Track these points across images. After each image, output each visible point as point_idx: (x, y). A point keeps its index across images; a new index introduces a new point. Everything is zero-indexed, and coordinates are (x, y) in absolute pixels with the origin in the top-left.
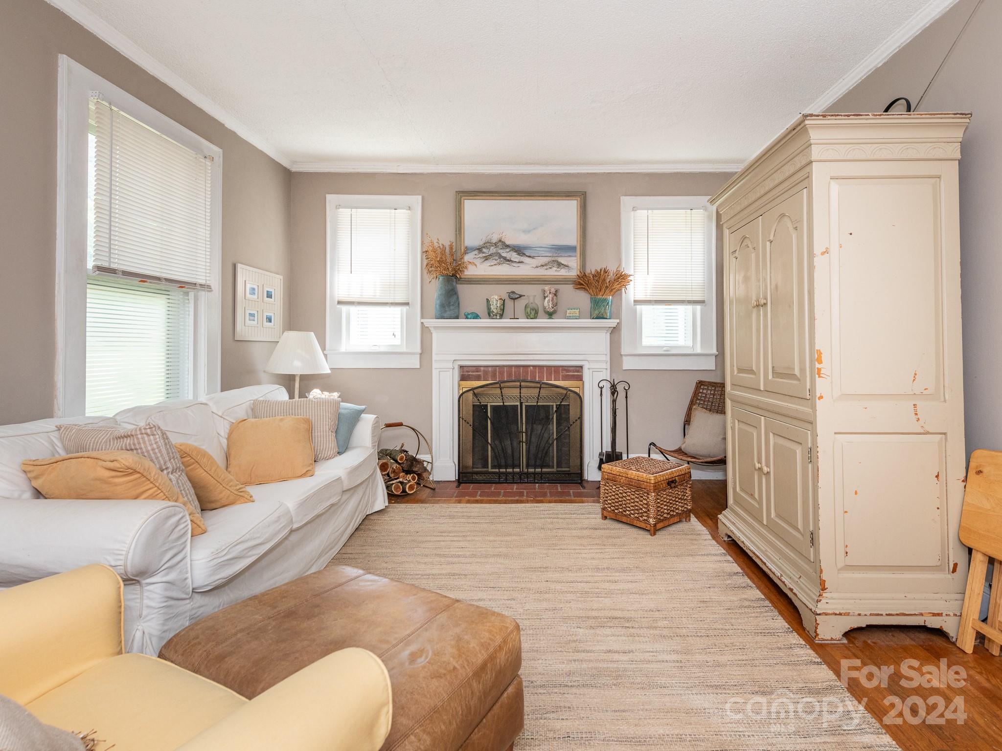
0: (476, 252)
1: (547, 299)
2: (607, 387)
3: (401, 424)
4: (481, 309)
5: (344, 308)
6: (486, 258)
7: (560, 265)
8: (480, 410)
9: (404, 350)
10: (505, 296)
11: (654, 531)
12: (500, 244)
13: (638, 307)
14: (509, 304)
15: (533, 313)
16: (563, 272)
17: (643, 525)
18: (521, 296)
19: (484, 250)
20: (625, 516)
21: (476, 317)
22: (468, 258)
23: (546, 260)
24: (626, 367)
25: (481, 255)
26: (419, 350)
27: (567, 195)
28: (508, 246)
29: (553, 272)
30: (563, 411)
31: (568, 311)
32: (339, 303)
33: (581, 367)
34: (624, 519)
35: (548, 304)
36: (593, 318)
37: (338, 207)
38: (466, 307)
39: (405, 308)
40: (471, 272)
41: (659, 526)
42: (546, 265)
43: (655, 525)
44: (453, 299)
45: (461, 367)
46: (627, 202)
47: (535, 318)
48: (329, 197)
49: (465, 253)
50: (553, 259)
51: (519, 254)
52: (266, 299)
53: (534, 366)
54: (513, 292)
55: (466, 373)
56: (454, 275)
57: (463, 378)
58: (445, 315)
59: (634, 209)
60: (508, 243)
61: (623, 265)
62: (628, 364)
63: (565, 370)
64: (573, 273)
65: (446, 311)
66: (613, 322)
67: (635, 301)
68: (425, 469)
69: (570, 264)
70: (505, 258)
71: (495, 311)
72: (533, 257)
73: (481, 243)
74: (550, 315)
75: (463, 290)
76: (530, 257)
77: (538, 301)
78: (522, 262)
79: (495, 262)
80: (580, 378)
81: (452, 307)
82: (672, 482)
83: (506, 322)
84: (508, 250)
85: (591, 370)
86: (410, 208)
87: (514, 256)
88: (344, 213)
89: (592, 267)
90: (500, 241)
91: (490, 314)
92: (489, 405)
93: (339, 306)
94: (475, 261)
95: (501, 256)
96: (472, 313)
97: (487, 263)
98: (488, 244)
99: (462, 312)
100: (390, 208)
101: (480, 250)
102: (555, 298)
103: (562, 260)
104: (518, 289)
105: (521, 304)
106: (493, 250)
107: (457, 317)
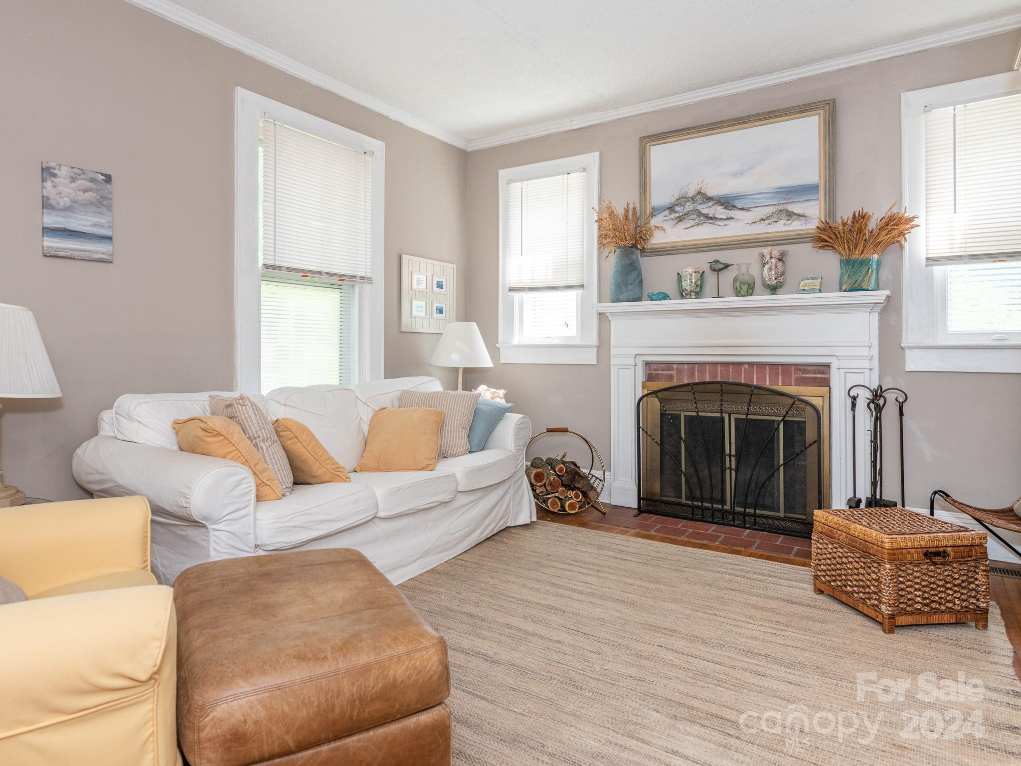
0: (667, 212)
1: (767, 267)
2: (864, 396)
3: (565, 430)
4: (670, 287)
5: (516, 296)
6: (680, 219)
7: (790, 215)
8: (668, 422)
9: (578, 342)
10: (706, 268)
11: (891, 625)
12: (699, 197)
13: (938, 270)
14: (711, 278)
15: (745, 288)
16: (797, 226)
17: (872, 614)
18: (727, 266)
19: (677, 208)
20: (846, 593)
21: (665, 297)
22: (654, 222)
23: (769, 210)
24: (910, 366)
25: (673, 216)
26: (594, 341)
27: (803, 110)
28: (710, 199)
29: (781, 227)
30: (795, 430)
31: (803, 283)
32: (511, 290)
33: (828, 366)
34: (844, 598)
35: (770, 276)
36: (845, 291)
37: (508, 183)
38: (651, 285)
39: (580, 291)
40: (658, 239)
41: (901, 620)
42: (768, 218)
43: (892, 617)
44: (633, 275)
45: (648, 364)
46: (912, 99)
47: (751, 295)
48: (502, 173)
49: (653, 215)
50: (780, 208)
51: (726, 208)
52: (436, 289)
53: (751, 364)
54: (717, 262)
55: (653, 371)
56: (634, 246)
57: (650, 378)
58: (622, 297)
59: (927, 108)
60: (709, 194)
61: (906, 202)
62: (915, 362)
63: (800, 370)
64: (812, 226)
65: (622, 292)
66: (880, 296)
67: (928, 259)
68: (592, 488)
69: (808, 212)
70: (706, 216)
71: (688, 288)
72: (748, 210)
73: (673, 200)
74: (773, 289)
75: (647, 264)
76: (743, 209)
77: (755, 271)
78: (731, 218)
79: (692, 223)
80: (826, 383)
81: (630, 287)
82: (937, 554)
83: (705, 302)
84: (710, 204)
85: (842, 371)
86: (584, 170)
87: (720, 211)
88: (516, 187)
89: (845, 213)
90: (699, 193)
91: (683, 294)
92: (683, 414)
93: (510, 294)
94: (665, 225)
95: (700, 214)
96: (658, 294)
97: (682, 225)
98: (682, 200)
99: (646, 292)
100: (562, 174)
101: (671, 209)
102: (780, 264)
103: (795, 208)
104: (723, 256)
105: (727, 277)
106: (689, 206)
107: (639, 299)
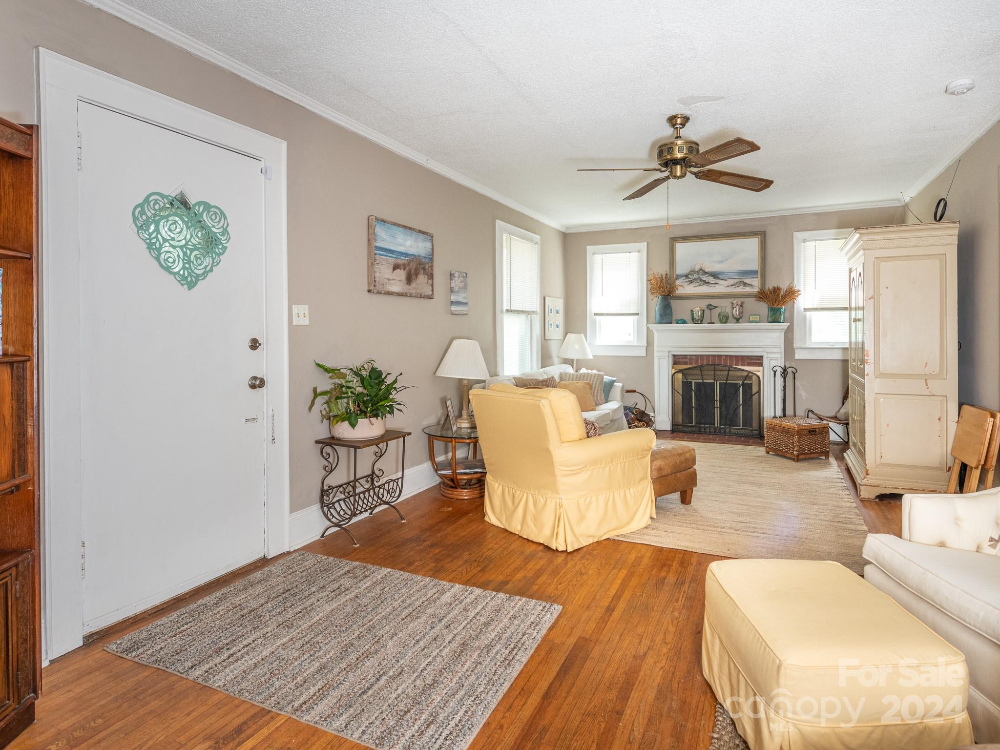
0: (684, 278)
1: (735, 309)
2: (779, 371)
3: (635, 391)
4: (687, 317)
5: (597, 317)
6: (691, 282)
7: (745, 284)
8: (686, 385)
9: (636, 344)
10: (705, 307)
11: (797, 459)
12: (701, 271)
13: (808, 313)
14: (707, 312)
15: (725, 319)
16: (748, 289)
17: (790, 456)
18: (716, 307)
19: (690, 276)
20: (780, 450)
21: (684, 322)
22: (678, 282)
23: (735, 281)
24: (797, 357)
25: (687, 280)
26: (645, 344)
27: (751, 234)
28: (706, 273)
29: (741, 289)
30: (748, 387)
31: (751, 317)
32: (595, 314)
33: (762, 357)
34: (779, 453)
35: (736, 312)
36: (770, 322)
37: (594, 254)
38: (676, 316)
39: (636, 317)
40: (680, 291)
41: (801, 457)
42: (735, 285)
43: (798, 456)
44: (668, 311)
45: (674, 356)
46: (798, 236)
47: (726, 323)
48: (589, 248)
49: (677, 279)
50: (740, 280)
51: (714, 278)
52: (557, 314)
53: (726, 356)
54: (710, 305)
55: (677, 360)
56: (668, 295)
57: (675, 363)
58: (663, 321)
59: (804, 241)
60: (706, 271)
61: (796, 283)
62: (799, 355)
63: (749, 358)
64: (755, 290)
65: (663, 319)
66: (786, 325)
67: (805, 309)
68: (651, 420)
69: (753, 283)
70: (705, 282)
71: (697, 318)
72: (725, 280)
73: (688, 272)
74: (738, 320)
75: (674, 304)
76: (722, 279)
77: (728, 310)
78: (717, 283)
79: (698, 284)
80: (761, 364)
81: (667, 317)
82: (813, 431)
83: (705, 326)
84: (706, 276)
85: (769, 359)
86: (639, 251)
87: (711, 280)
88: (598, 257)
89: (770, 285)
90: (701, 269)
91: (694, 320)
92: (693, 381)
93: (595, 317)
94: (684, 284)
95: (701, 280)
96: (681, 320)
97: (692, 285)
98: (692, 272)
99: (674, 318)
100: (626, 252)
101: (686, 276)
102: (741, 308)
103: (747, 281)
104: (714, 302)
105: (716, 312)
106: (696, 276)
107: (671, 323)
